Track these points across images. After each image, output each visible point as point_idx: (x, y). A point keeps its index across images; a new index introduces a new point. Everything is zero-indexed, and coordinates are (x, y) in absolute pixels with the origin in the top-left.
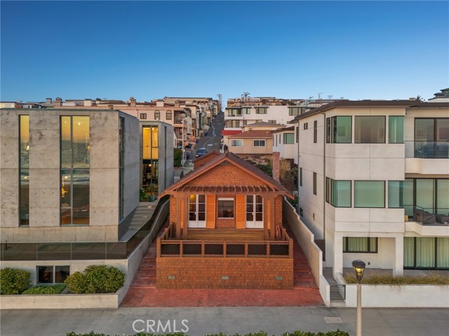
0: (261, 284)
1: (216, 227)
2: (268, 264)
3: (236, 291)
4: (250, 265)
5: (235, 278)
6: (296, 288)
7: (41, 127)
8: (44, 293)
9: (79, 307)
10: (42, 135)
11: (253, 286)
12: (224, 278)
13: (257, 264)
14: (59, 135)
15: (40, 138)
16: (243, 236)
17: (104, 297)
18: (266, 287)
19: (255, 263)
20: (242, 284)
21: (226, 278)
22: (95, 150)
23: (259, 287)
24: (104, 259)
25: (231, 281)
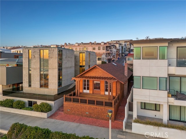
0: (101, 118)
1: (93, 93)
2: (104, 110)
3: (91, 119)
4: (97, 109)
5: (91, 114)
6: (115, 121)
7: (34, 54)
8: (27, 110)
9: (36, 116)
10: (35, 57)
11: (97, 118)
12: (87, 113)
13: (99, 109)
14: (39, 57)
15: (34, 58)
16: (103, 97)
17: (43, 113)
18: (103, 119)
19: (99, 108)
20: (94, 116)
21: (88, 113)
22: (50, 62)
23: (100, 119)
24: (47, 100)
25: (89, 115)
